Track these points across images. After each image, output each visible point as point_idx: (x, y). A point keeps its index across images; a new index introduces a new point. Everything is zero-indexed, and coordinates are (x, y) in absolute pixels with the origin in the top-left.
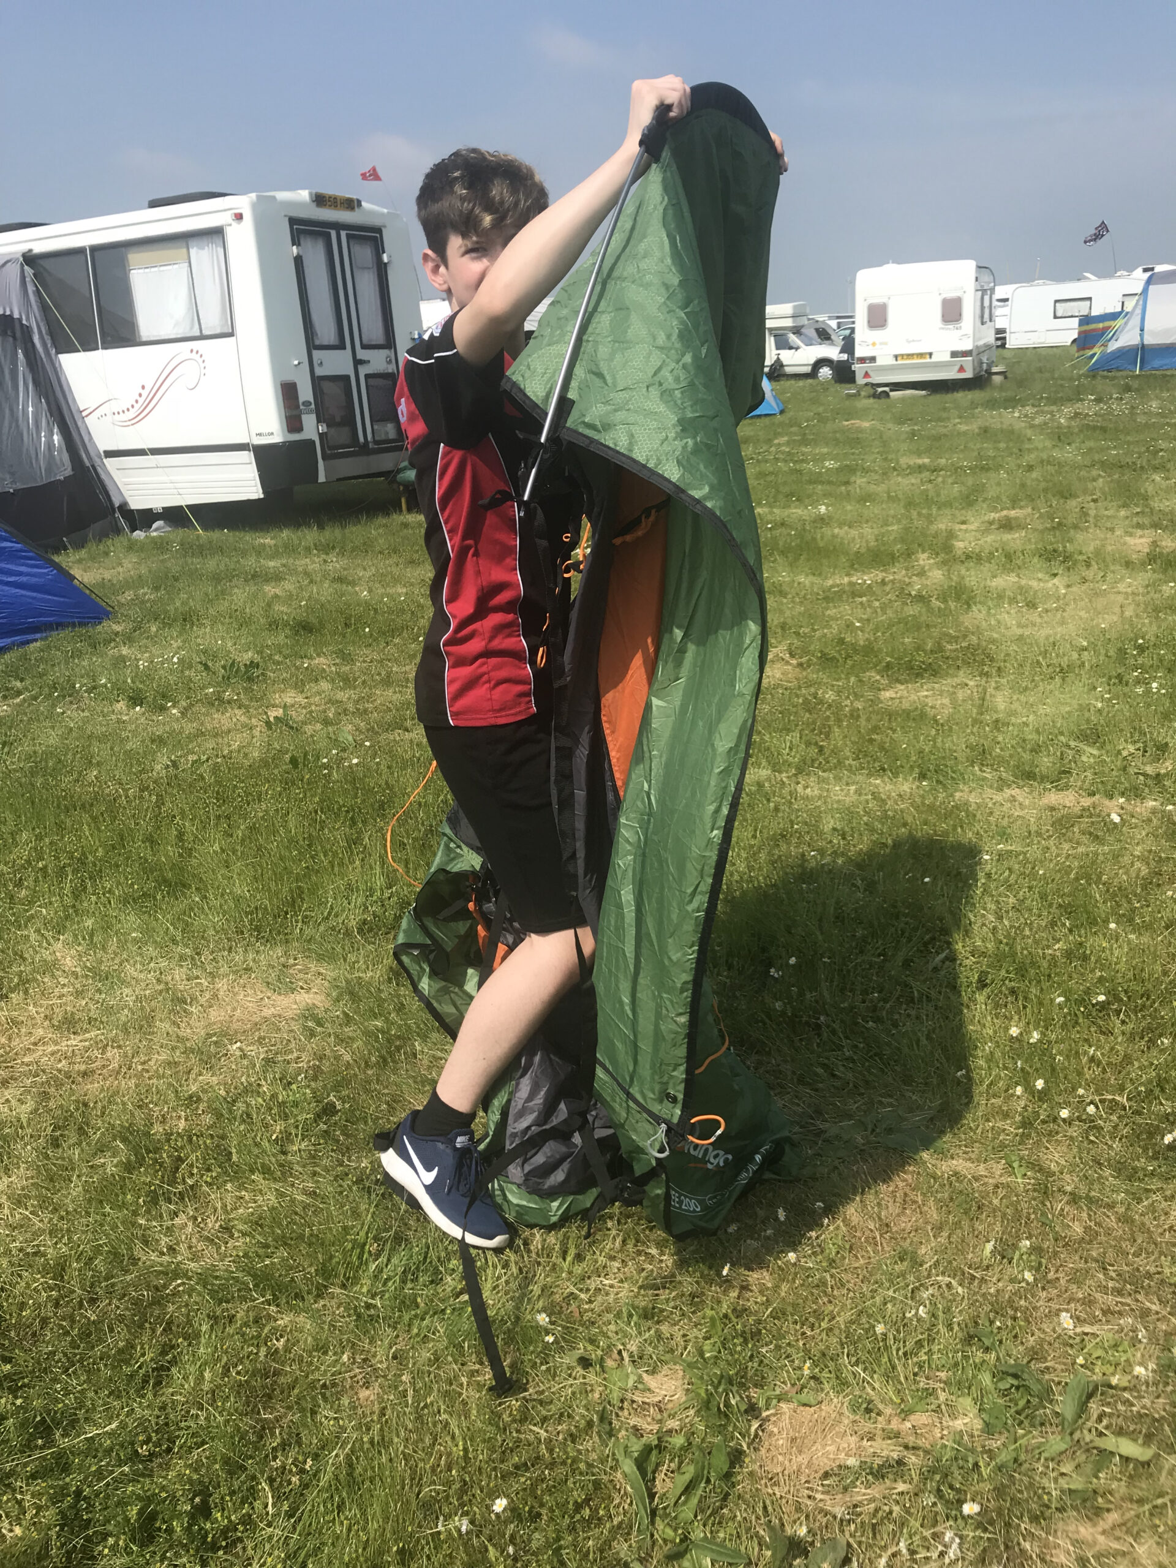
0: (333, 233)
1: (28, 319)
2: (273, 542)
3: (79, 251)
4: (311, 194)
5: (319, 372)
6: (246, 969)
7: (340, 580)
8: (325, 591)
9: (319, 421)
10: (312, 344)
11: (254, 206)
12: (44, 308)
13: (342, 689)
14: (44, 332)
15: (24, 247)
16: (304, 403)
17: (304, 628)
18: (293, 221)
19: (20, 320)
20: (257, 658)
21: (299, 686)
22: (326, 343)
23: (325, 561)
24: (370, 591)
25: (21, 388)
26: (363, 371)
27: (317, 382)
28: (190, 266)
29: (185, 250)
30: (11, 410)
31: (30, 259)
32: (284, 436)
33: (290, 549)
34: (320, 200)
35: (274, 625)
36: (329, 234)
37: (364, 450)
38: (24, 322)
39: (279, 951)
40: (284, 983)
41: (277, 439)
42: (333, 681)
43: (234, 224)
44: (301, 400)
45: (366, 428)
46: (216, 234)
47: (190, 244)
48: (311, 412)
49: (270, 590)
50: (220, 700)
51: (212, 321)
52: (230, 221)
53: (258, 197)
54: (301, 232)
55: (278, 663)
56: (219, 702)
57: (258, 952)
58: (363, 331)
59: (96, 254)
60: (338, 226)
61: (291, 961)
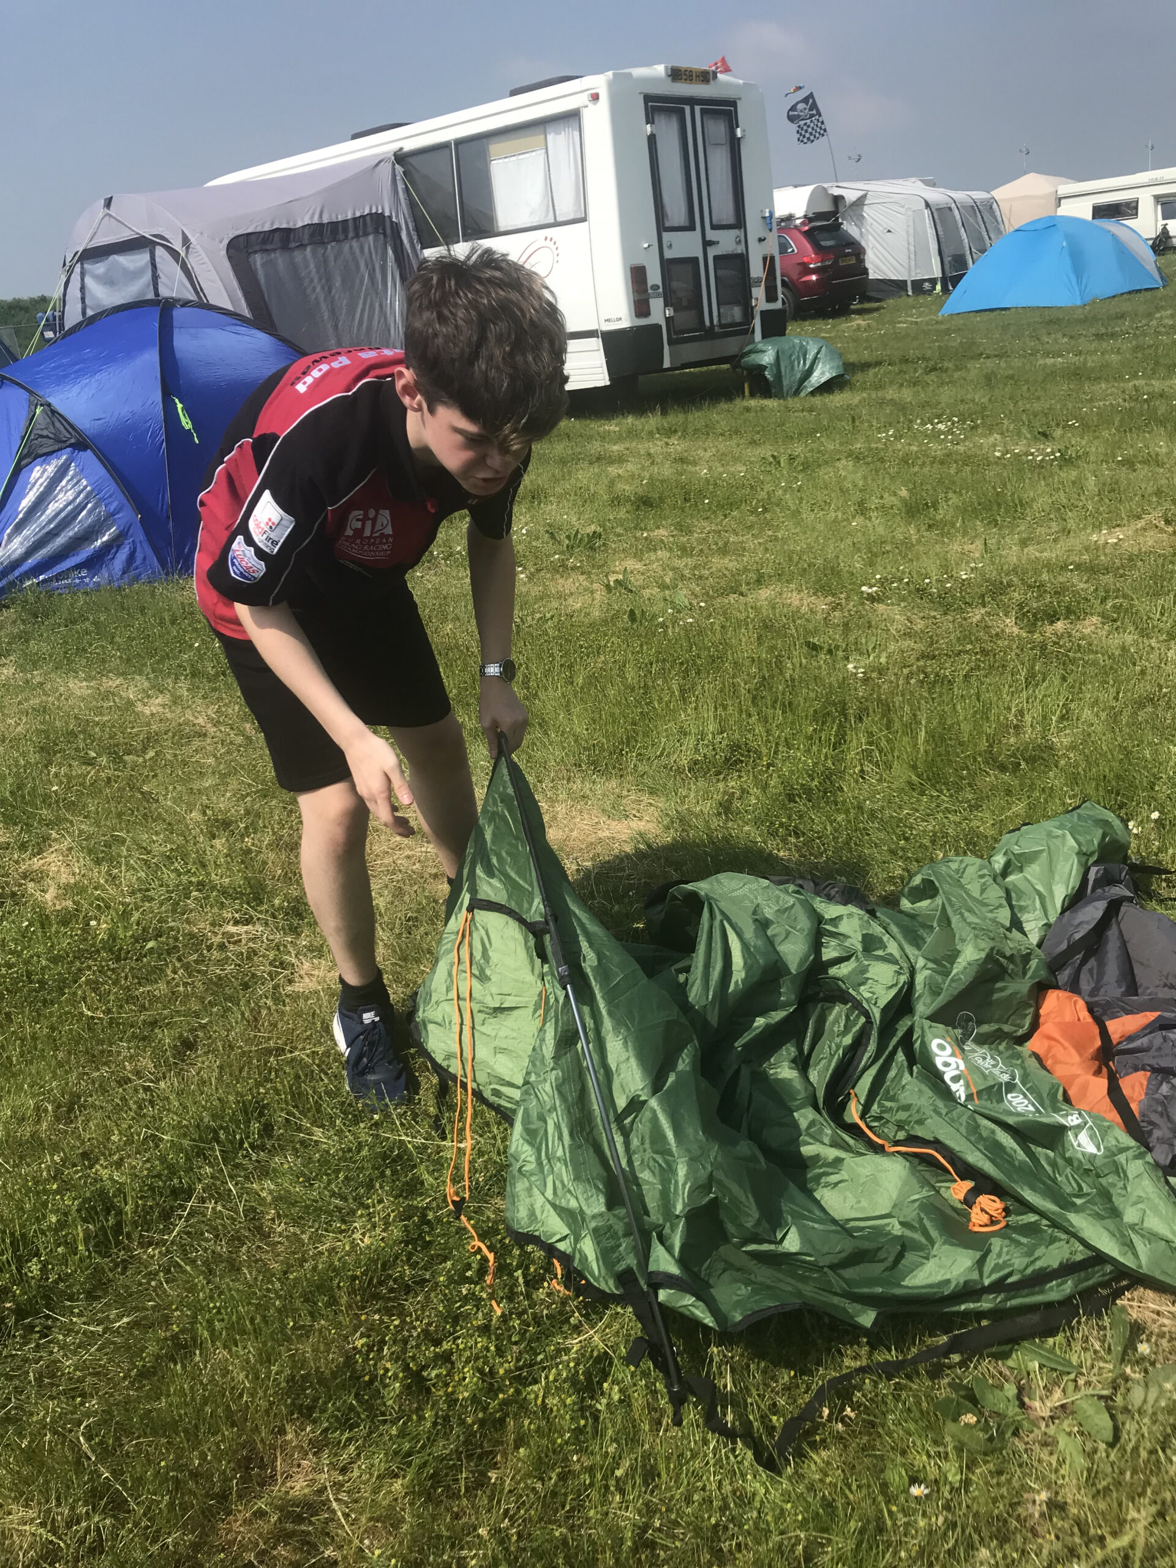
0: (687, 109)
1: (397, 217)
2: (617, 429)
3: (444, 146)
4: (666, 68)
5: (669, 254)
6: (583, 797)
7: (682, 460)
8: (667, 470)
9: (666, 305)
10: (662, 226)
11: (611, 85)
12: (412, 205)
13: (680, 558)
14: (411, 228)
15: (395, 147)
16: (652, 287)
17: (645, 503)
18: (648, 98)
19: (390, 217)
20: (599, 530)
21: (638, 556)
22: (676, 225)
23: (667, 444)
24: (710, 469)
25: (389, 284)
26: (712, 252)
27: (667, 265)
28: (547, 152)
29: (542, 136)
30: (381, 306)
31: (400, 158)
32: (632, 321)
33: (632, 434)
34: (676, 74)
35: (616, 501)
36: (683, 110)
37: (709, 334)
38: (394, 219)
39: (614, 783)
40: (616, 810)
41: (625, 324)
42: (671, 550)
43: (591, 105)
44: (650, 283)
45: (713, 312)
46: (573, 117)
47: (548, 131)
48: (658, 296)
49: (613, 470)
50: (564, 566)
51: (566, 208)
52: (587, 102)
53: (614, 74)
54: (655, 109)
55: (619, 535)
56: (562, 569)
57: (594, 782)
58: (713, 210)
59: (460, 147)
60: (692, 101)
61: (625, 793)
